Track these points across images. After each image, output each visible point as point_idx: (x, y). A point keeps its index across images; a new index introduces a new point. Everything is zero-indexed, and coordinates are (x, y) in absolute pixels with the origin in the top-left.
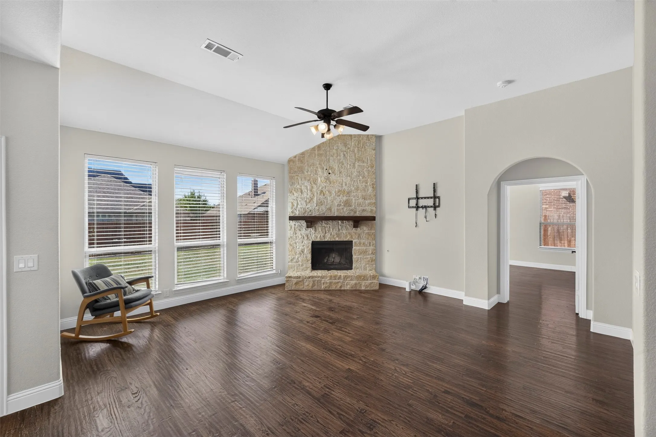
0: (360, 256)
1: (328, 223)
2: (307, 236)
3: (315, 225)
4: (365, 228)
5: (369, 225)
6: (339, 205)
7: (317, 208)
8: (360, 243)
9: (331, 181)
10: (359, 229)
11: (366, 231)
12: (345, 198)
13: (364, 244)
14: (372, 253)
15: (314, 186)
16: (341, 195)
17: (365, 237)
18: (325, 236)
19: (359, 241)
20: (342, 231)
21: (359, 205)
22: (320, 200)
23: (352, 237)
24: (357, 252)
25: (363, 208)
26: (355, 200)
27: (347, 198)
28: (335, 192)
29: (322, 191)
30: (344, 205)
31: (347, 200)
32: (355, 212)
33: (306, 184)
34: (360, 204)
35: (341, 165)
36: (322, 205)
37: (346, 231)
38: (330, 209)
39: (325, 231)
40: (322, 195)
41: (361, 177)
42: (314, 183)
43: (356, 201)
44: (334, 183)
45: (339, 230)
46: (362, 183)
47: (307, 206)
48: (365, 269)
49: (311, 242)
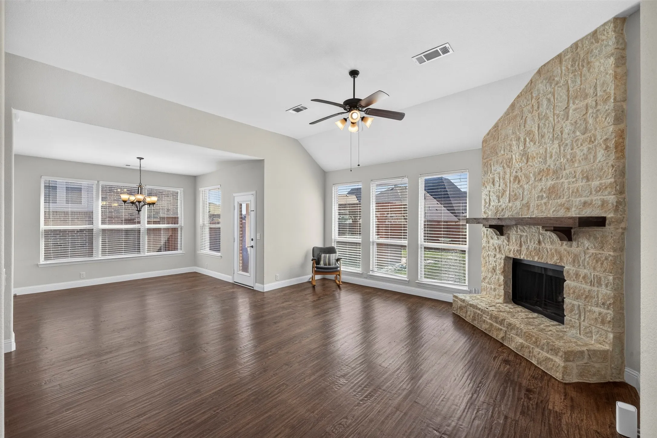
0: (576, 303)
1: (524, 229)
2: (500, 248)
3: (509, 232)
4: (587, 243)
5: (596, 238)
6: (540, 198)
7: (510, 205)
8: (577, 275)
9: (529, 156)
10: (574, 243)
11: (592, 251)
12: (550, 183)
13: (584, 278)
14: (603, 304)
15: (508, 170)
16: (543, 179)
17: (588, 264)
18: (520, 250)
19: (575, 269)
20: (545, 244)
21: (577, 193)
22: (513, 191)
23: (561, 259)
24: (571, 291)
25: (583, 199)
26: (569, 183)
27: (553, 182)
28: (534, 175)
29: (516, 177)
30: (548, 197)
31: (553, 187)
32: (568, 209)
33: (498, 170)
34: (577, 190)
35: (543, 121)
36: (516, 200)
37: (551, 247)
38: (528, 206)
39: (521, 242)
40: (517, 182)
41: (578, 133)
42: (508, 166)
43: (571, 186)
44: (533, 158)
45: (539, 242)
46: (581, 145)
47: (500, 204)
48: (589, 334)
49: (504, 257)
